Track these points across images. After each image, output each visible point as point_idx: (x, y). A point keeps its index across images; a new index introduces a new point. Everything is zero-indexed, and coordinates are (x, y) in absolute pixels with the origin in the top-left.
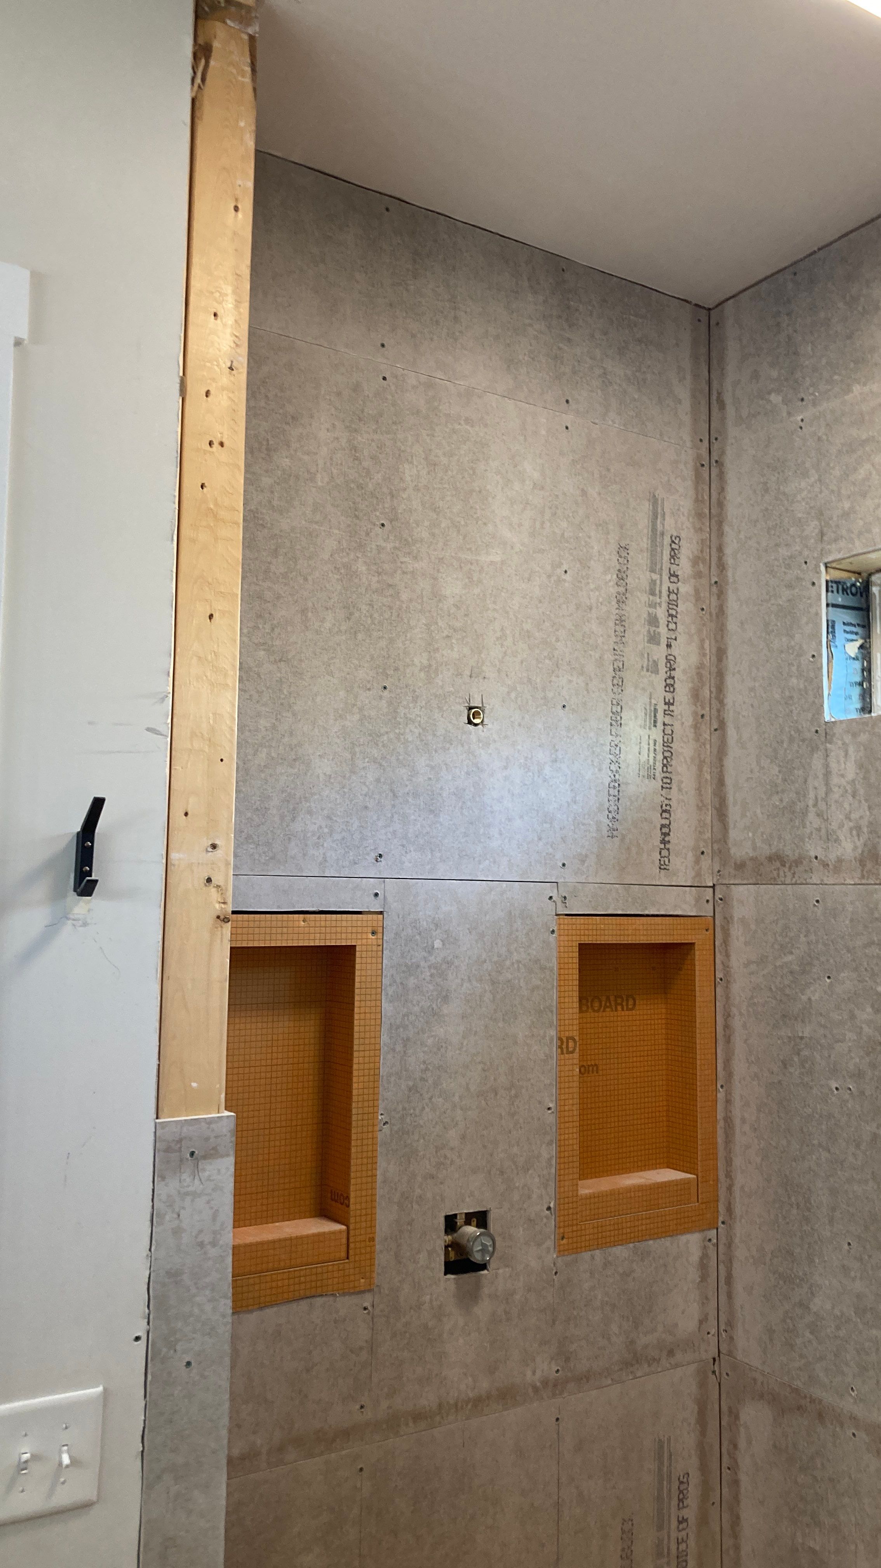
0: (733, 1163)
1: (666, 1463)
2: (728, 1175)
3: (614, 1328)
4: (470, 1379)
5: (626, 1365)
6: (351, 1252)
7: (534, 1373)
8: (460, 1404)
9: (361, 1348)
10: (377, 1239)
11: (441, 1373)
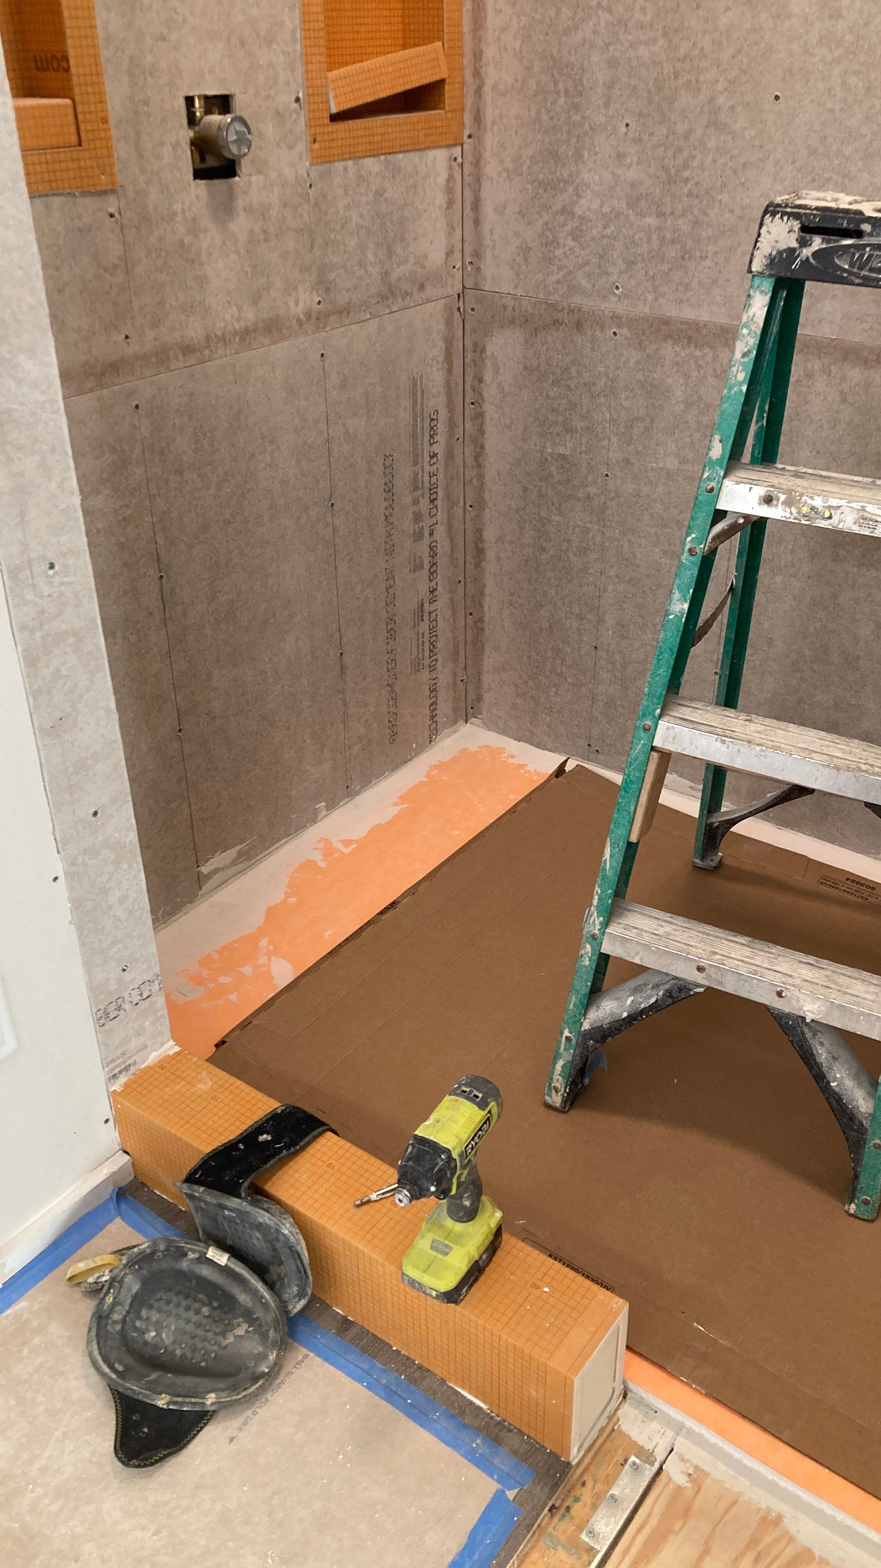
0: (484, 57)
1: (419, 401)
2: (477, 74)
3: (370, 257)
4: (234, 308)
5: (384, 298)
6: (83, 135)
7: (297, 303)
8: (227, 338)
9: (116, 267)
10: (112, 122)
11: (204, 300)
